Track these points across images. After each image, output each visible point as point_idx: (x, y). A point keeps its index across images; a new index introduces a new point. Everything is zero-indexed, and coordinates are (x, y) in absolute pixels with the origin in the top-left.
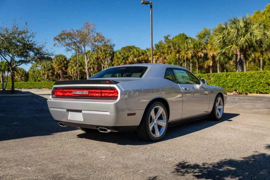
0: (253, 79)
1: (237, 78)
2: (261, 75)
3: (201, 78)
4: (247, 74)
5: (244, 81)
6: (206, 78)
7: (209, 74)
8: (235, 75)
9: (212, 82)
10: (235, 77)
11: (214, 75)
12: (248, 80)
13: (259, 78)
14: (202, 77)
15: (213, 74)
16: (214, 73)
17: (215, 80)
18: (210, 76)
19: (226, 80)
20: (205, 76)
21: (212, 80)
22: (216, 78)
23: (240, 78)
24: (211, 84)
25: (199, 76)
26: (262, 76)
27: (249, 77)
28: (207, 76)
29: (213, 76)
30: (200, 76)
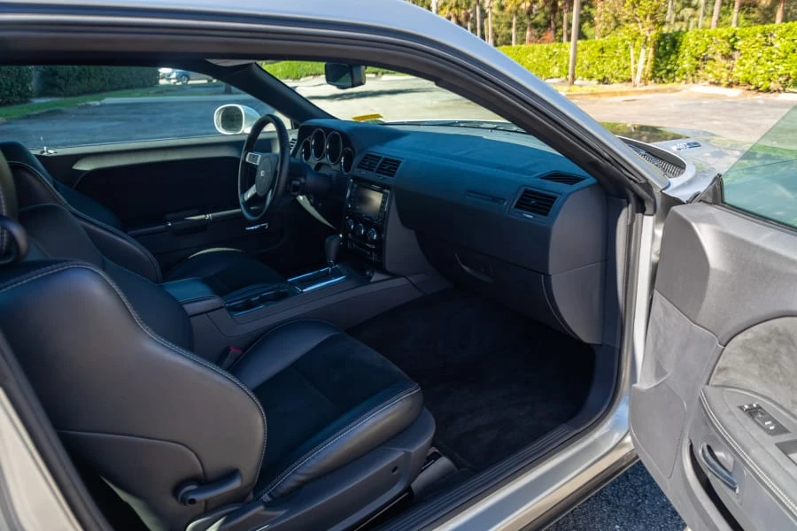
3: (736, 40)
7: (771, 25)
9: (774, 56)
14: (742, 37)
15: (785, 26)
16: (790, 23)
17: (788, 50)
18: (771, 35)
20: (755, 35)
21: (777, 48)
24: (772, 61)
25: (730, 35)
28: (759, 35)
29: (783, 36)
30: (734, 36)
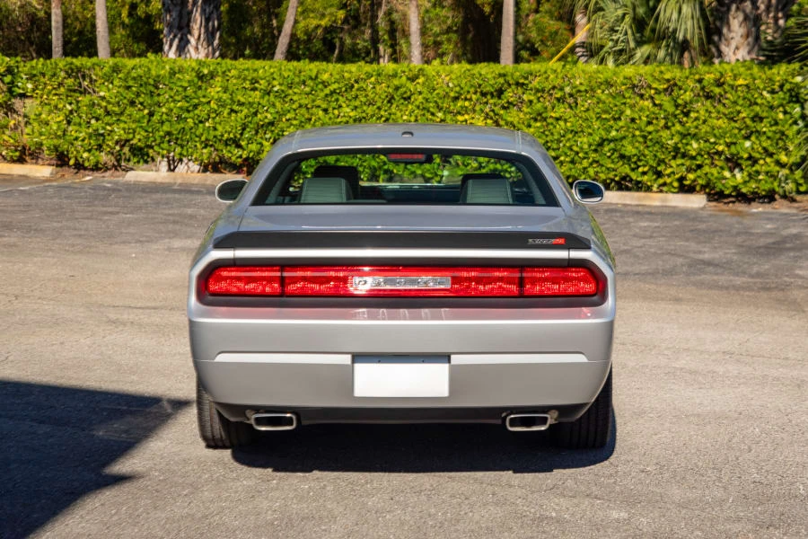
0: (357, 103)
1: (262, 97)
2: (397, 88)
4: (325, 77)
5: (303, 111)
6: (60, 85)
8: (255, 81)
10: (254, 89)
11: (116, 69)
12: (325, 111)
13: (389, 102)
19: (195, 107)
22: (128, 88)
23: (282, 96)
26: (403, 90)
27: (333, 92)
